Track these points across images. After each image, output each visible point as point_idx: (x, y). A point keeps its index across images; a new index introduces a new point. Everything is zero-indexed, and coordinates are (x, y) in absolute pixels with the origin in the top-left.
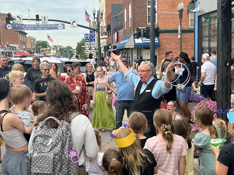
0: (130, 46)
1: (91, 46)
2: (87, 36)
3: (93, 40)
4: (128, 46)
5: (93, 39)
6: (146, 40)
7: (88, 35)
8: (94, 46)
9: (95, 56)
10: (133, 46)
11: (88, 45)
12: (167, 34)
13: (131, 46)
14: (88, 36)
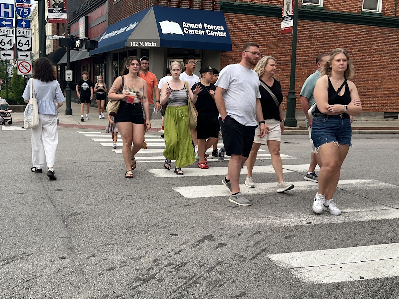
0: (144, 41)
1: (19, 39)
2: (6, 10)
3: (24, 23)
4: (139, 41)
5: (26, 21)
6: (192, 29)
7: (10, 6)
8: (26, 40)
9: (29, 69)
10: (154, 41)
11: (10, 38)
12: (245, 17)
13: (150, 41)
14: (10, 11)
